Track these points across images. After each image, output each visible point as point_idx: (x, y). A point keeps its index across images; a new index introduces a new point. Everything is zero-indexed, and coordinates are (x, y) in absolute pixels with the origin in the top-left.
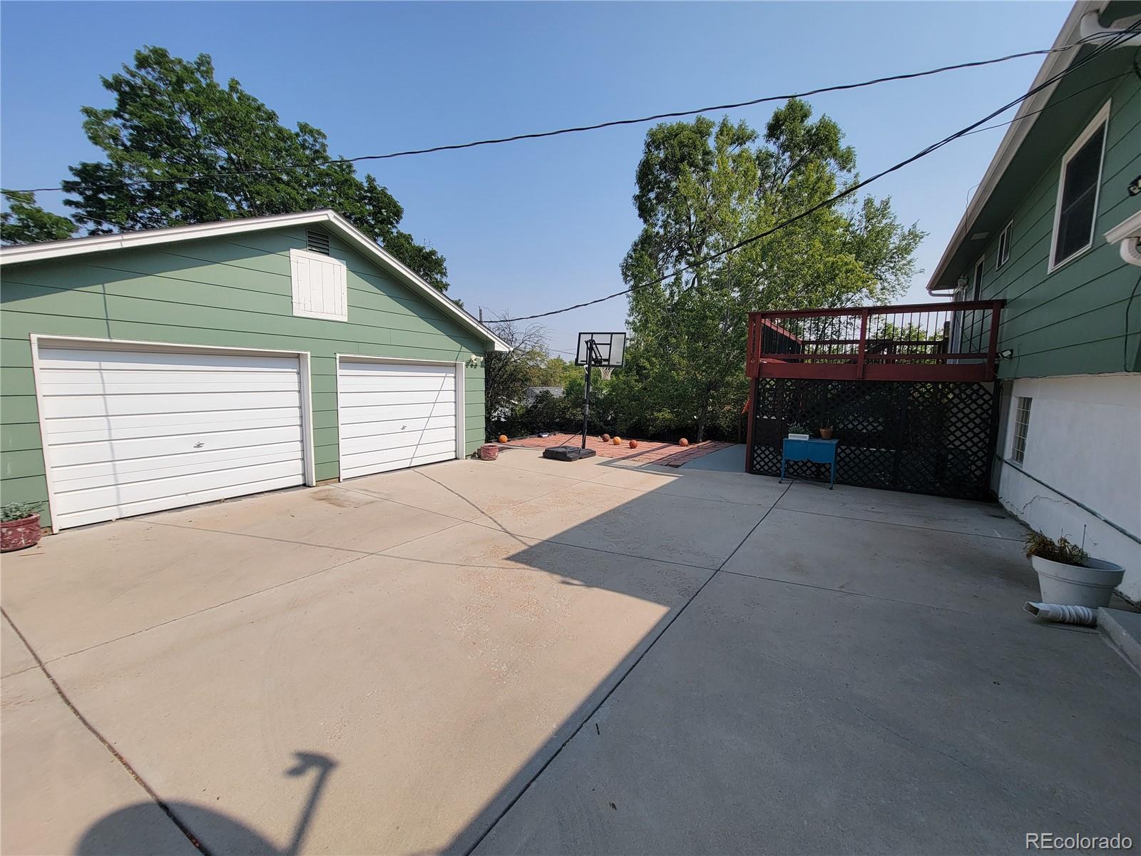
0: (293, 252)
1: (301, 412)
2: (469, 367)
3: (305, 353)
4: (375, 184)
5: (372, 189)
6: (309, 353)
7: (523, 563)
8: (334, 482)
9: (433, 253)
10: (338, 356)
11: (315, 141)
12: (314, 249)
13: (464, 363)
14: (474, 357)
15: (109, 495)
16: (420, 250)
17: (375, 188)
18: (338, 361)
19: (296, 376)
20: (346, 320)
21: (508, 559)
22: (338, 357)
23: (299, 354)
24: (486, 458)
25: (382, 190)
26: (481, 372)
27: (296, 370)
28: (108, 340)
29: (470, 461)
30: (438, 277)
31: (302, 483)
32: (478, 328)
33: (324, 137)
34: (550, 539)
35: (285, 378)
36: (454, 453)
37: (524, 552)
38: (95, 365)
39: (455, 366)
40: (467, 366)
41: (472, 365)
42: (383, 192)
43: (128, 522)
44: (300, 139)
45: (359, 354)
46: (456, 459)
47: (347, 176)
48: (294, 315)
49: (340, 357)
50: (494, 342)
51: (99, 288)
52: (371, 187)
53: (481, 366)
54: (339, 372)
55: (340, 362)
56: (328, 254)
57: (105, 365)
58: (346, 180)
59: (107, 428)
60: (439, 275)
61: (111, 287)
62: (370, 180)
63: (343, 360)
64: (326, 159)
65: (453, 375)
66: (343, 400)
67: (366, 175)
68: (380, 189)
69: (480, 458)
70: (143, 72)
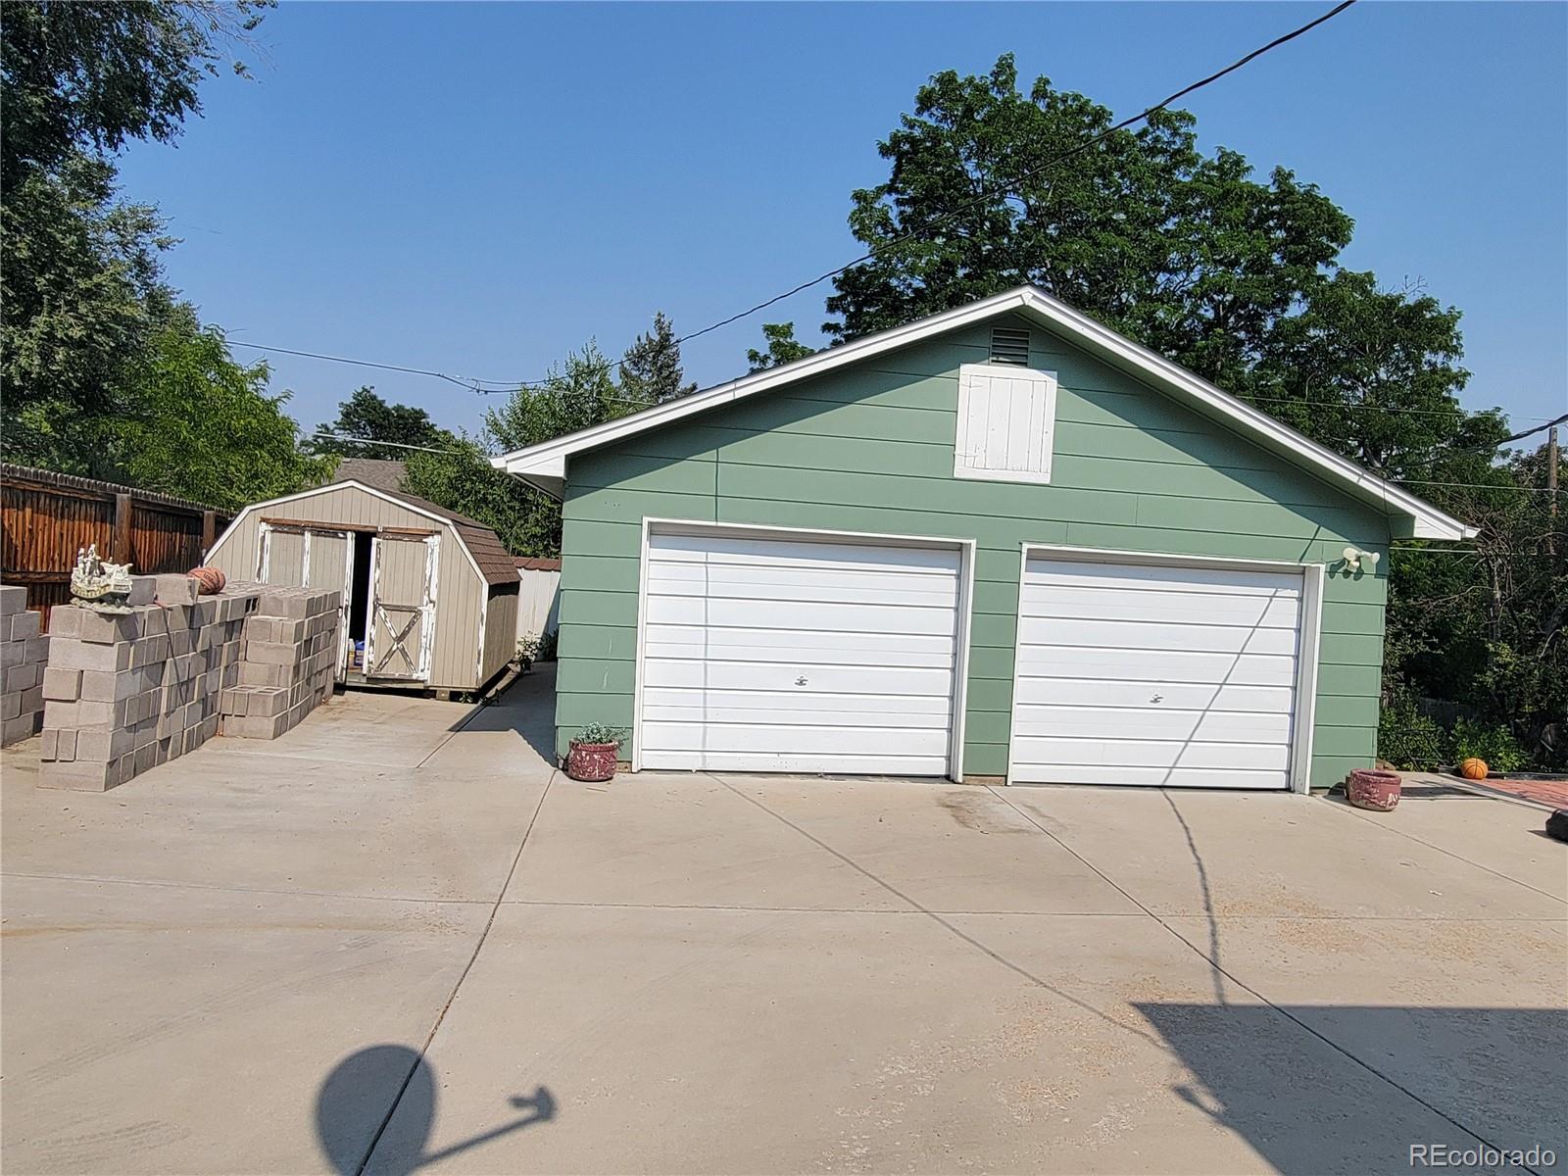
0: (966, 369)
1: (955, 646)
2: (1339, 576)
3: (967, 541)
4: (1292, 181)
5: (1286, 193)
6: (974, 542)
7: (1157, 1025)
8: (998, 784)
9: (1426, 304)
10: (1026, 546)
11: (1175, 133)
12: (1001, 359)
13: (1323, 567)
14: (1351, 552)
15: (693, 735)
16: (1392, 302)
17: (1291, 192)
18: (1024, 556)
19: (953, 581)
20: (1047, 482)
21: (1141, 1007)
22: (1024, 551)
23: (961, 544)
24: (1360, 803)
25: (1307, 192)
26: (1377, 591)
27: (954, 572)
28: (713, 524)
29: (1320, 800)
30: (1439, 359)
31: (944, 773)
32: (1363, 484)
33: (1192, 120)
34: (1289, 1008)
35: (936, 585)
36: (1284, 776)
37: (1195, 1010)
38: (701, 556)
39: (1303, 573)
40: (1332, 573)
41: (1347, 573)
42: (1310, 197)
43: (709, 778)
44: (1147, 139)
45: (1067, 544)
46: (1288, 790)
47: (1229, 183)
48: (955, 476)
49: (1029, 550)
50: (1411, 518)
51: (711, 455)
52: (1283, 191)
53: (1377, 576)
54: (1026, 577)
55: (1027, 559)
56: (1025, 364)
57: (713, 557)
58: (1228, 192)
59: (704, 642)
60: (1441, 354)
61: (728, 452)
62: (1281, 177)
63: (1032, 556)
64: (1191, 162)
65: (1296, 593)
66: (1026, 629)
67: (1274, 169)
68: (1302, 190)
69: (1348, 800)
70: (925, 117)
